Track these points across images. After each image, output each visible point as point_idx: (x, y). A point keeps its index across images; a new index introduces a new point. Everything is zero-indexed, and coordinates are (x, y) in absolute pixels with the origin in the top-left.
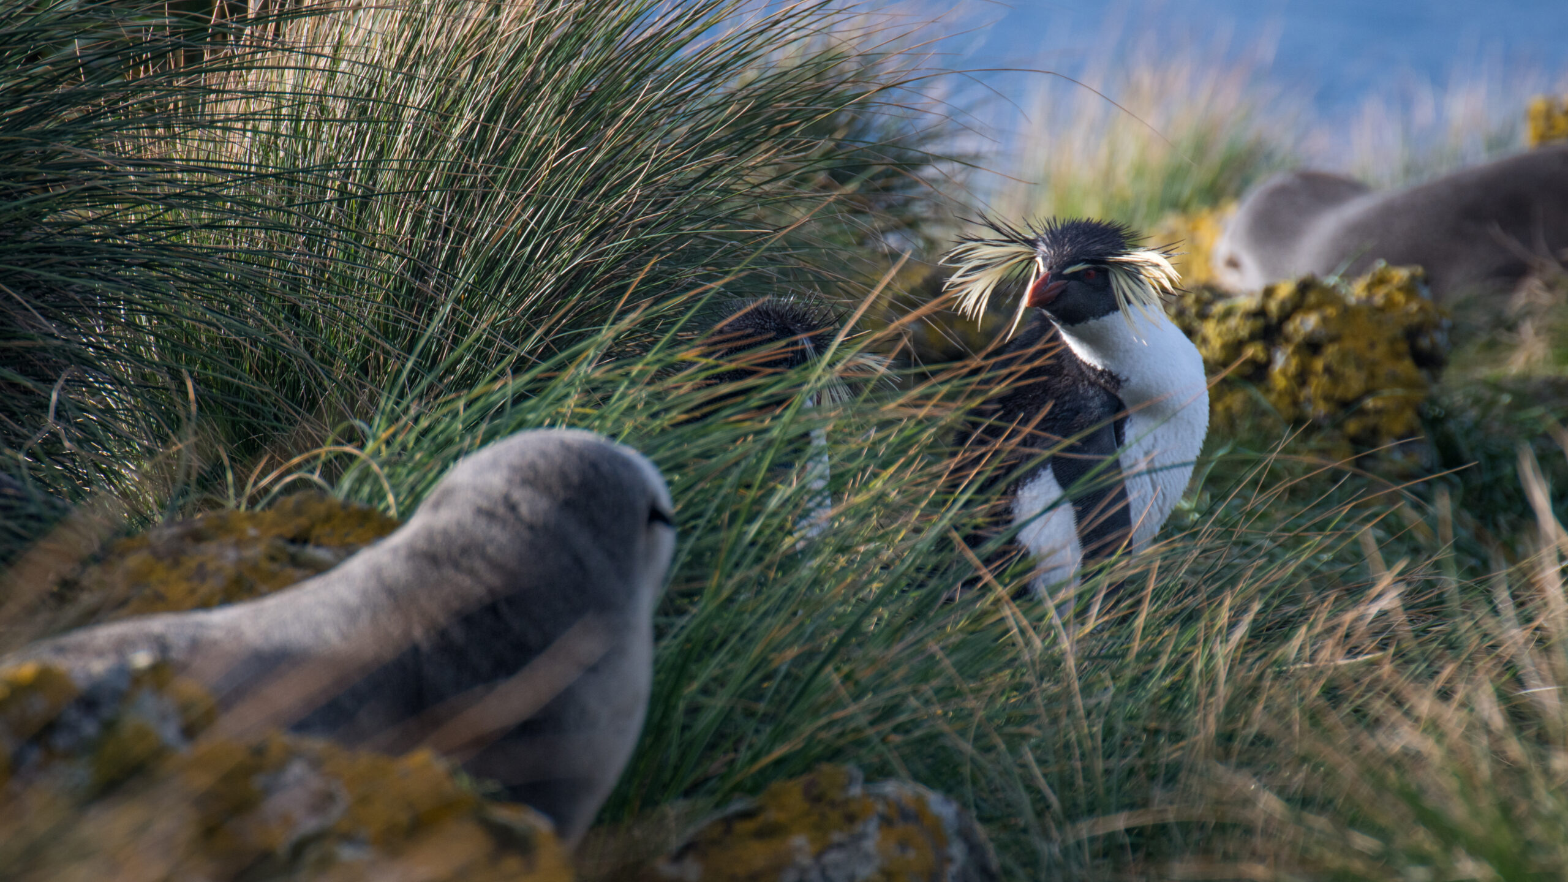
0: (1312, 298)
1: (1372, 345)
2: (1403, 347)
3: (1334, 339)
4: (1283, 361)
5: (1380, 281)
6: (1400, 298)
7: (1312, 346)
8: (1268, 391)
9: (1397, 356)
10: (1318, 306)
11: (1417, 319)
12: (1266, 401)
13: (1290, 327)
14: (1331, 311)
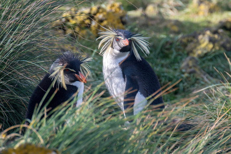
0: (101, 11)
1: (114, 21)
2: (120, 21)
3: (106, 19)
4: (94, 24)
5: (113, 6)
6: (118, 10)
7: (101, 21)
8: (91, 30)
9: (119, 23)
10: (102, 12)
11: (122, 15)
12: (91, 32)
13: (95, 17)
14: (105, 13)
